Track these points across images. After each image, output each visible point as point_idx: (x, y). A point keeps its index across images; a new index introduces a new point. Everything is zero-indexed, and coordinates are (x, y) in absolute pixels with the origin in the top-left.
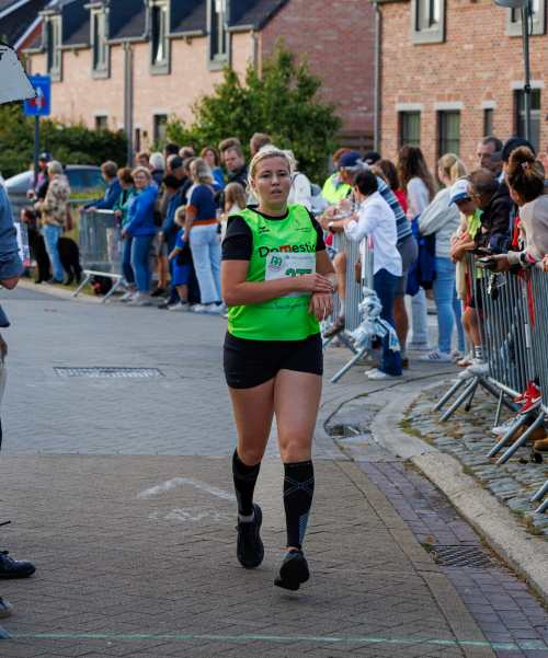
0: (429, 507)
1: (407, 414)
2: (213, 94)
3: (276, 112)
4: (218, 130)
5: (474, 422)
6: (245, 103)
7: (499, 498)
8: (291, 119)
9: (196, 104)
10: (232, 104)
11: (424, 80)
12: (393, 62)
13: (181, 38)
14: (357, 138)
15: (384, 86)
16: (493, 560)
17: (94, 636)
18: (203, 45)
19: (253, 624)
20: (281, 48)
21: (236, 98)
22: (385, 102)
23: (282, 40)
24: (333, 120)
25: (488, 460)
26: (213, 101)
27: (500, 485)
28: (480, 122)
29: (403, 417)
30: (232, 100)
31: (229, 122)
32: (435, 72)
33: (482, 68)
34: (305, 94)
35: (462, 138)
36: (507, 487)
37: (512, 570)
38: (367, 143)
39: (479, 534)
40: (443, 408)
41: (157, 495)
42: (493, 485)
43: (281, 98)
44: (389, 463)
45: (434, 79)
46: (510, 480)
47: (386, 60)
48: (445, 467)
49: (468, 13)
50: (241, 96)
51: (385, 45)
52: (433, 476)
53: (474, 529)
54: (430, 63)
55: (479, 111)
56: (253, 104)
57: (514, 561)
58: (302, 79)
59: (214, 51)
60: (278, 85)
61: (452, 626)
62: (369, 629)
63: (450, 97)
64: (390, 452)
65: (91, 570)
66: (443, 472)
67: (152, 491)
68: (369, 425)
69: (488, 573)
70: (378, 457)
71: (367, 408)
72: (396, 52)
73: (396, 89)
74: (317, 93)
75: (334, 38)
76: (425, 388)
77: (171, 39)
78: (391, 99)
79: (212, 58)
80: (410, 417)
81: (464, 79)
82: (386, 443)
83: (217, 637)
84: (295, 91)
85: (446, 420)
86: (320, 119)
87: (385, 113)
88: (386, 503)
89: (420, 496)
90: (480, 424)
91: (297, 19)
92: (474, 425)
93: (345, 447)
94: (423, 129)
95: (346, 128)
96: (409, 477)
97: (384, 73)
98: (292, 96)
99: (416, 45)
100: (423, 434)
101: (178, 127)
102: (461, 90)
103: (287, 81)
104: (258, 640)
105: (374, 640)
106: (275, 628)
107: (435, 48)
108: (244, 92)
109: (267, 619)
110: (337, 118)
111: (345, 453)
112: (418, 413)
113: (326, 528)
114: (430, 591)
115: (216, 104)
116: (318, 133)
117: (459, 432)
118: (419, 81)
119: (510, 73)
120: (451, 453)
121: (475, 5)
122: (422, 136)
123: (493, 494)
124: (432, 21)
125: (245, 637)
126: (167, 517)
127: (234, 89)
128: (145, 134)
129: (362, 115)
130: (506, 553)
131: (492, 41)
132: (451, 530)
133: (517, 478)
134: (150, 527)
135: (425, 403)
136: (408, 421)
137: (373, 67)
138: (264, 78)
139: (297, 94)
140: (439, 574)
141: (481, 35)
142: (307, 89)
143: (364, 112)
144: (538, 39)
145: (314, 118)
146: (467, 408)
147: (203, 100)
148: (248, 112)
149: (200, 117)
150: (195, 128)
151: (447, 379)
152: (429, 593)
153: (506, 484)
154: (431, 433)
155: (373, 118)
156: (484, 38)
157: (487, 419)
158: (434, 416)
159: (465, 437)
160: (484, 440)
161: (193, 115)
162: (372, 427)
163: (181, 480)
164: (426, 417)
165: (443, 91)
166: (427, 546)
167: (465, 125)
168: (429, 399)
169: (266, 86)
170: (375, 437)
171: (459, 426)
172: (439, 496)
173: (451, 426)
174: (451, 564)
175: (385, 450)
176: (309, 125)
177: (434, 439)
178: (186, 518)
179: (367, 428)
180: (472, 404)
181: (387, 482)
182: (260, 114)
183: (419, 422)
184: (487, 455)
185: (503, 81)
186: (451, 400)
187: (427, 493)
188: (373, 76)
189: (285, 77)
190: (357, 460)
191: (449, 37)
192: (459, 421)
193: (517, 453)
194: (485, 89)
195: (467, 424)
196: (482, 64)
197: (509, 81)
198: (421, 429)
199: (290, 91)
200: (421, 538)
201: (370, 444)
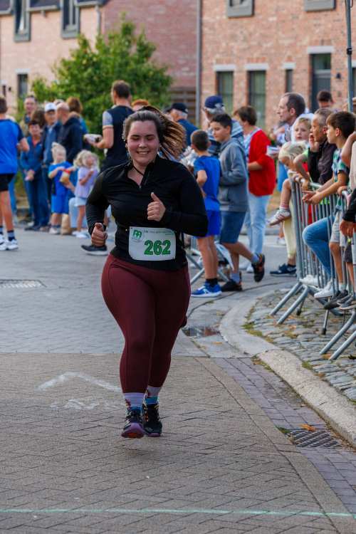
0: (278, 396)
1: (248, 318)
2: (68, 57)
3: (120, 72)
4: (73, 87)
5: (305, 325)
6: (96, 66)
7: (336, 389)
8: (131, 78)
9: (55, 65)
10: (85, 65)
11: (236, 46)
12: (212, 32)
13: (38, 12)
14: (181, 92)
15: (204, 51)
16: (340, 441)
17: (21, 511)
18: (57, 18)
19: (152, 499)
20: (123, 19)
21: (88, 60)
22: (205, 63)
23: (124, 14)
24: (165, 78)
25: (321, 357)
26: (69, 63)
27: (336, 377)
28: (282, 80)
29: (245, 320)
30: (84, 62)
31: (82, 79)
32: (245, 40)
33: (284, 36)
34: (143, 57)
35: (267, 93)
36: (342, 380)
38: (191, 96)
39: (324, 420)
40: (278, 313)
41: (55, 388)
42: (330, 377)
43: (124, 60)
44: (239, 359)
45: (245, 45)
46: (343, 373)
47: (206, 30)
48: (287, 363)
50: (91, 59)
51: (205, 18)
52: (279, 370)
53: (319, 415)
54: (242, 32)
55: (282, 71)
56: (102, 65)
58: (141, 44)
59: (66, 22)
60: (121, 49)
61: (318, 500)
62: (250, 503)
63: (257, 60)
64: (238, 350)
65: (10, 452)
66: (286, 367)
67: (50, 383)
68: (217, 327)
69: (338, 452)
70: (229, 354)
71: (213, 313)
72: (213, 24)
73: (213, 53)
74: (155, 55)
75: (163, 12)
76: (260, 296)
77: (31, 13)
78: (209, 61)
79: (64, 28)
80: (251, 321)
81: (269, 45)
82: (235, 343)
83: (125, 511)
84: (135, 54)
85: (282, 323)
86: (155, 77)
87: (205, 72)
88: (242, 393)
89: (271, 387)
90: (311, 326)
92: (306, 326)
93: (201, 345)
94: (236, 86)
95: (175, 85)
96: (258, 371)
97: (205, 40)
98: (132, 59)
99: (230, 17)
100: (264, 334)
101: (41, 83)
102: (267, 54)
103: (129, 47)
104: (159, 514)
105: (256, 513)
106: (172, 502)
107: (245, 21)
108: (94, 55)
109: (163, 495)
110: (168, 77)
111: (202, 351)
112: (258, 317)
113: (197, 415)
114: (294, 469)
115: (72, 65)
116: (154, 89)
117: (293, 333)
118: (232, 47)
119: (306, 41)
122: (235, 91)
123: (331, 385)
125: (148, 510)
126: (66, 406)
127: (86, 53)
128: (10, 89)
129: (185, 74)
130: (351, 436)
131: (292, 14)
132: (300, 416)
133: (349, 372)
134: (53, 415)
135: (262, 309)
136: (250, 323)
137: (195, 37)
138: (110, 44)
139: (137, 57)
140: (298, 454)
141: (284, 10)
142: (144, 53)
143: (187, 72)
144: (329, 13)
145: (150, 77)
146: (299, 313)
147: (61, 62)
148: (98, 72)
149: (59, 76)
150: (54, 84)
151: (276, 289)
152: (293, 471)
153: (340, 376)
154: (271, 334)
155: (195, 77)
156: (285, 12)
157: (315, 322)
158: (272, 320)
159: (299, 337)
160: (314, 339)
161: (53, 75)
162: (220, 329)
163: (73, 374)
164: (265, 320)
165: (252, 54)
166: (283, 429)
167: (270, 83)
168: (265, 305)
169: (111, 50)
170: (224, 337)
171: (293, 328)
172: (285, 386)
173: (287, 328)
174: (306, 445)
175: (234, 348)
176: (147, 82)
177: (274, 338)
178: (82, 407)
179: (216, 329)
180: (302, 310)
181: (241, 375)
182: (107, 73)
183: (260, 325)
184: (320, 353)
185: (301, 46)
186: (284, 306)
187: (275, 385)
188: (195, 43)
189: (127, 43)
190: (212, 356)
191: (257, 11)
192: (292, 323)
193: (346, 351)
194: (286, 53)
195: (300, 326)
196: (284, 33)
197: (305, 46)
198: (262, 331)
199: (131, 55)
200: (277, 423)
201: (221, 343)
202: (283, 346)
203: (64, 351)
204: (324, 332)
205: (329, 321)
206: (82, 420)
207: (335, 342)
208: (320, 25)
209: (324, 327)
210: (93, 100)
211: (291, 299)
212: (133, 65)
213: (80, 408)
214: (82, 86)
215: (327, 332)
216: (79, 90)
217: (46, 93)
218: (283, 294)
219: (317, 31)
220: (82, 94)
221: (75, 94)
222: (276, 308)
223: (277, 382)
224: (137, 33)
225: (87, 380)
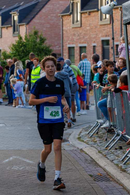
0: (89, 163)
1: (79, 135)
2: (15, 43)
3: (33, 48)
4: (17, 54)
5: (99, 137)
6: (25, 46)
7: (110, 160)
8: (38, 50)
9: (10, 46)
12: (66, 33)
13: (4, 27)
15: (64, 40)
16: (111, 179)
18: (11, 29)
20: (34, 29)
21: (22, 44)
22: (64, 45)
23: (35, 27)
24: (50, 50)
25: (105, 149)
26: (15, 45)
27: (110, 156)
28: (92, 50)
29: (78, 136)
30: (21, 45)
31: (20, 51)
32: (78, 36)
33: (92, 34)
34: (42, 43)
36: (112, 157)
37: (117, 183)
38: (59, 56)
39: (106, 172)
40: (90, 133)
41: (9, 162)
42: (108, 156)
43: (35, 44)
44: (75, 150)
45: (78, 38)
46: (113, 154)
47: (64, 32)
48: (93, 151)
49: (88, 18)
50: (23, 44)
51: (64, 28)
52: (90, 154)
53: (104, 170)
54: (77, 33)
55: (92, 46)
56: (27, 46)
57: (117, 179)
58: (41, 38)
59: (14, 31)
60: (34, 40)
63: (83, 43)
66: (92, 153)
67: (7, 160)
68: (68, 139)
69: (110, 183)
70: (72, 148)
72: (67, 30)
73: (67, 41)
74: (45, 42)
75: (49, 26)
76: (83, 128)
77: (2, 28)
78: (66, 44)
79: (14, 33)
80: (80, 136)
81: (87, 37)
82: (74, 144)
84: (39, 42)
85: (91, 137)
86: (46, 50)
87: (64, 48)
88: (76, 162)
89: (86, 160)
90: (101, 138)
91: (38, 21)
94: (75, 52)
96: (82, 154)
97: (64, 36)
99: (73, 28)
100: (85, 141)
101: (5, 53)
102: (86, 41)
103: (36, 39)
107: (78, 29)
108: (24, 42)
112: (82, 135)
115: (16, 46)
118: (74, 38)
119: (100, 35)
120: (94, 147)
121: (90, 16)
122: (75, 54)
123: (108, 159)
124: (77, 21)
126: (12, 169)
127: (21, 41)
129: (57, 48)
130: (115, 177)
131: (95, 26)
132: (97, 170)
133: (115, 154)
134: (7, 172)
135: (84, 132)
136: (80, 137)
137: (60, 35)
138: (30, 38)
139: (39, 43)
140: (95, 184)
141: (92, 24)
142: (42, 41)
143: (58, 47)
144: (108, 25)
145: (44, 49)
146: (97, 133)
147: (12, 45)
148: (26, 48)
149: (11, 50)
150: (10, 53)
151: (89, 125)
152: (94, 190)
153: (112, 156)
154: (87, 141)
155: (61, 49)
156: (92, 25)
157: (103, 136)
158: (87, 136)
159: (97, 142)
160: (103, 142)
161: (9, 49)
162: (69, 139)
163: (15, 157)
164: (85, 136)
165: (81, 41)
166: (91, 175)
167: (87, 51)
168: (85, 131)
169: (30, 40)
170: (71, 143)
171: (95, 139)
172: (92, 160)
173: (93, 138)
174: (99, 181)
175: (74, 146)
176: (43, 51)
177: (88, 142)
178: (18, 169)
179: (68, 140)
180: (99, 132)
181: (76, 156)
182: (29, 49)
183: (83, 138)
184: (105, 147)
185: (98, 37)
186: (92, 131)
187: (88, 159)
188: (61, 37)
189: (36, 38)
190: (66, 149)
191: (82, 25)
192: (95, 137)
193: (114, 146)
194: (93, 40)
195: (98, 138)
196: (92, 33)
197: (100, 37)
198: (84, 140)
199: (37, 42)
200: (89, 173)
201: (69, 145)
202: (91, 145)
203: (12, 149)
204: (106, 140)
205: (108, 136)
206: (18, 173)
207: (110, 143)
208: (105, 30)
209: (106, 138)
210: (24, 58)
211: (94, 128)
212: (38, 45)
213: (17, 169)
214: (20, 54)
215: (107, 140)
216: (19, 55)
217: (7, 56)
218: (92, 127)
219: (104, 32)
220: (20, 56)
221: (17, 56)
222: (89, 131)
223: (89, 158)
224: (39, 34)
225: (20, 159)
